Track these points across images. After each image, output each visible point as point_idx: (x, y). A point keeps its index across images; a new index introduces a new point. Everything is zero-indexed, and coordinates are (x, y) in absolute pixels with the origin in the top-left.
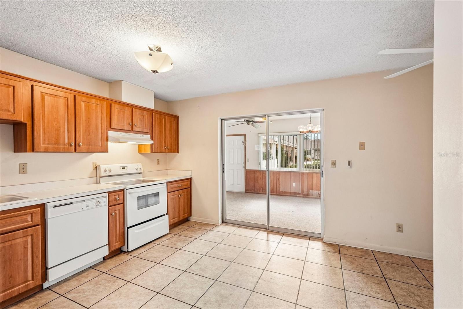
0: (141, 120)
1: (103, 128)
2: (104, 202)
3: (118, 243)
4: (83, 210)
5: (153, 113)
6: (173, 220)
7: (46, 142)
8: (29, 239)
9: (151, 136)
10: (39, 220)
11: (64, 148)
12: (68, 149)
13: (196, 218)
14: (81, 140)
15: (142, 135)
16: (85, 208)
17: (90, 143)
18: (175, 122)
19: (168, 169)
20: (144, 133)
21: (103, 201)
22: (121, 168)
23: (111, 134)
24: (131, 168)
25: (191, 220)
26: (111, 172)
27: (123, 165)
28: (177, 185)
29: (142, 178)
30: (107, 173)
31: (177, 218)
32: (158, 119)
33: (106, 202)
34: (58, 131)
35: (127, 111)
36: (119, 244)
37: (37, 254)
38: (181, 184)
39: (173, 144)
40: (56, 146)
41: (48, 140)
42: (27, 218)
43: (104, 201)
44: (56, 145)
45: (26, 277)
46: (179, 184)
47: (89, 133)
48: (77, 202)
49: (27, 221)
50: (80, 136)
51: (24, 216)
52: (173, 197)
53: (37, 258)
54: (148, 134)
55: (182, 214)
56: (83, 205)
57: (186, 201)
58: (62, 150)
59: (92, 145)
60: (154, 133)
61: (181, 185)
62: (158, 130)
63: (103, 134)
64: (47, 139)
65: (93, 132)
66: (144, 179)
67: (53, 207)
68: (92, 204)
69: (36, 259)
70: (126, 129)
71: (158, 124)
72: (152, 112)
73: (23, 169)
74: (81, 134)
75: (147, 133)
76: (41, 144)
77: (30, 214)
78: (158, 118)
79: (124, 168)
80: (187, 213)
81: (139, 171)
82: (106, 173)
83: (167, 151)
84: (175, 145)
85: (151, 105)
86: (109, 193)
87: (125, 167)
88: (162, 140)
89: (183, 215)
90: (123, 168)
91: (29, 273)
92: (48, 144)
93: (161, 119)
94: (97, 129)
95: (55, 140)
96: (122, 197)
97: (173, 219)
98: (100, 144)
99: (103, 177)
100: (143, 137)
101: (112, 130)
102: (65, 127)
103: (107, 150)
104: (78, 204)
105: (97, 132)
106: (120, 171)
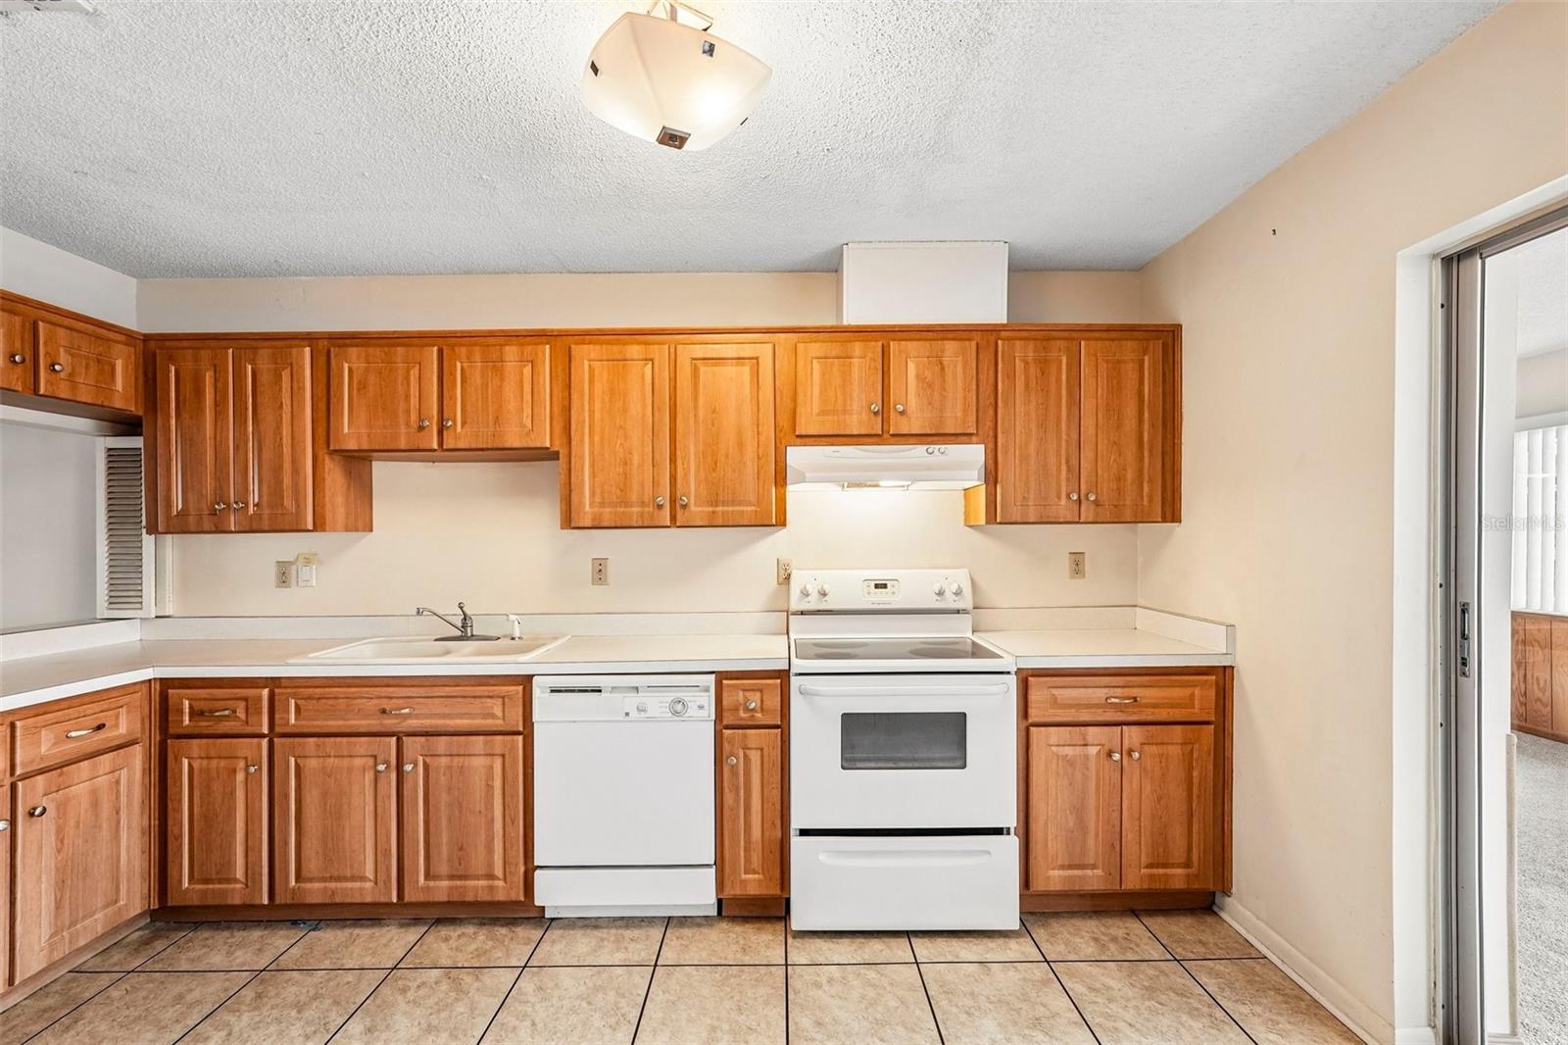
0: (930, 385)
1: (762, 438)
2: (701, 707)
3: (756, 876)
4: (627, 718)
5: (1000, 342)
6: (1061, 872)
7: (598, 499)
8: (498, 763)
9: (991, 446)
10: (518, 721)
11: (642, 514)
12: (652, 516)
13: (1254, 919)
14: (689, 488)
15: (937, 447)
16: (634, 714)
17: (717, 494)
18: (1146, 358)
19: (1141, 602)
20: (953, 438)
21: (695, 701)
22: (873, 584)
23: (797, 456)
24: (914, 586)
25: (1224, 915)
26: (826, 598)
27: (880, 575)
28: (1101, 693)
29: (969, 634)
30: (813, 602)
31: (1099, 872)
32: (1027, 363)
33: (706, 707)
34: (626, 464)
35: (862, 359)
36: (759, 880)
37: (513, 813)
38: (1135, 692)
39: (1130, 475)
40: (622, 509)
41: (602, 493)
42: (492, 707)
43: (702, 704)
44: (621, 507)
45: (490, 865)
46: (1119, 692)
47: (716, 463)
48: (614, 689)
49: (493, 716)
50: (685, 475)
51: (489, 700)
52: (1069, 751)
53: (513, 824)
54: (974, 439)
55: (1144, 860)
56: (631, 701)
57: (1177, 792)
58: (637, 522)
59: (723, 502)
60: (1003, 433)
61: (1135, 699)
62: (1027, 414)
63: (762, 462)
64: (598, 491)
65: (727, 458)
66: (978, 639)
67: (552, 691)
68: (657, 704)
69: (511, 825)
70: (856, 433)
71: (1027, 386)
72: (992, 338)
73: (600, 572)
74: (689, 467)
75: (964, 438)
76: (584, 507)
77: (499, 697)
78: (1030, 359)
79: (885, 586)
80: (1188, 865)
81: (950, 602)
82: (808, 599)
83: (1087, 511)
84: (1150, 481)
85: (989, 306)
86: (721, 677)
87: (889, 583)
88: (1052, 460)
89: (1150, 866)
90: (877, 586)
91: (496, 857)
92: (602, 504)
93: (1044, 364)
94: (740, 445)
95: (618, 491)
96: (774, 702)
97: (1070, 867)
98: (752, 498)
99: (802, 613)
100: (942, 458)
101: (799, 440)
102: (646, 450)
103: (782, 518)
104: (617, 696)
105: (742, 454)
106: (866, 595)
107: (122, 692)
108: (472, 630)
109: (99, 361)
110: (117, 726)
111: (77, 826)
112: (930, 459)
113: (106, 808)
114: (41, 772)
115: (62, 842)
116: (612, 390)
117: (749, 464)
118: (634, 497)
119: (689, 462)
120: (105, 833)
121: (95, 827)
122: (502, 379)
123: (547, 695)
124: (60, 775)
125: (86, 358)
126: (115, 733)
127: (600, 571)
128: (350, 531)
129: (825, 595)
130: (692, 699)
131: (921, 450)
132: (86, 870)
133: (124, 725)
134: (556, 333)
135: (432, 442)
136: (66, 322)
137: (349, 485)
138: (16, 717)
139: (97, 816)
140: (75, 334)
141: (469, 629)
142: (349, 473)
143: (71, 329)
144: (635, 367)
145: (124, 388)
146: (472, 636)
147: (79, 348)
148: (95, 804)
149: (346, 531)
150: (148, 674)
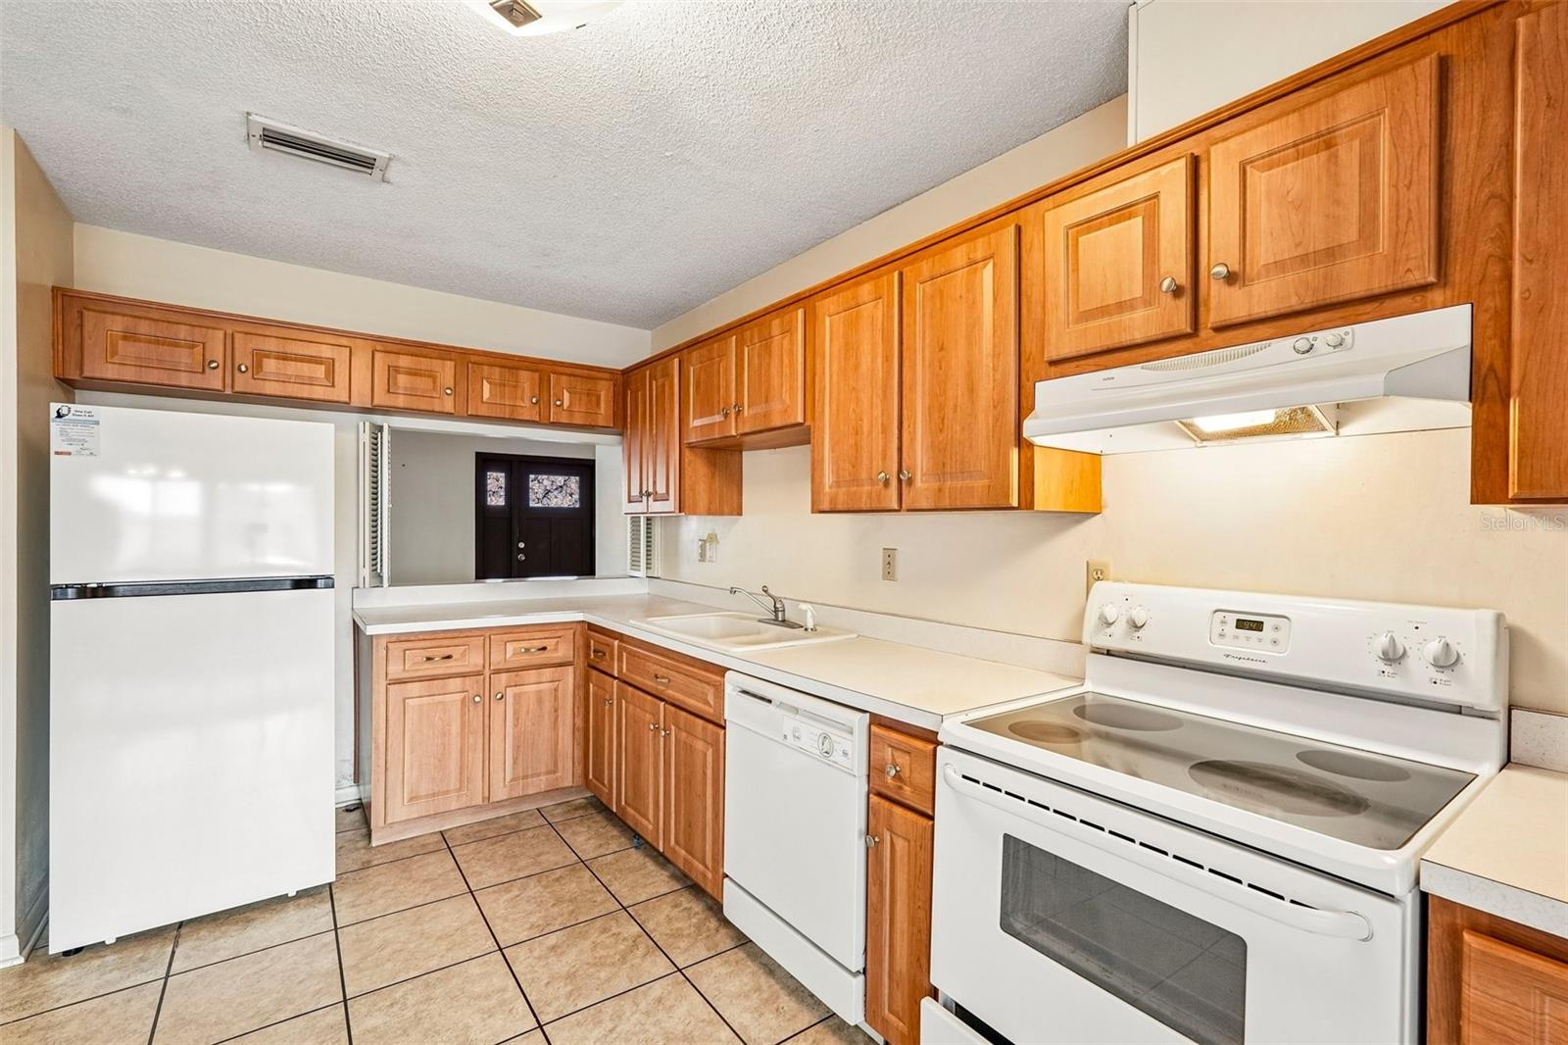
2: (845, 753)
3: (900, 1023)
4: (786, 742)
7: (833, 477)
8: (710, 752)
9: (1491, 303)
10: (720, 715)
11: (870, 495)
12: (880, 497)
14: (915, 457)
16: (790, 739)
17: (944, 463)
20: (1357, 309)
21: (840, 743)
22: (1232, 619)
24: (1326, 634)
26: (1141, 633)
27: (1251, 603)
30: (1117, 640)
33: (850, 755)
34: (859, 433)
36: (903, 1033)
40: (854, 489)
41: (839, 470)
42: (707, 693)
43: (846, 749)
44: (853, 486)
45: (704, 852)
47: (943, 419)
49: (708, 704)
50: (911, 440)
53: (716, 819)
56: (789, 722)
59: (951, 473)
63: (996, 411)
64: (835, 469)
65: (955, 411)
68: (808, 733)
73: (888, 565)
74: (915, 431)
75: (1396, 302)
76: (825, 486)
79: (1258, 626)
82: (1109, 631)
86: (876, 720)
87: (1268, 623)
90: (1241, 624)
91: (707, 846)
92: (839, 484)
94: (971, 390)
95: (851, 467)
96: (923, 777)
98: (983, 466)
99: (1109, 653)
100: (1340, 358)
101: (1053, 369)
102: (875, 413)
103: (1029, 498)
104: (780, 712)
105: (973, 403)
106: (1215, 637)
107: (560, 627)
108: (784, 615)
109: (588, 394)
110: (556, 650)
111: (528, 713)
112: (1308, 364)
113: (548, 706)
114: (508, 671)
115: (518, 720)
116: (847, 344)
117: (981, 416)
118: (864, 475)
119: (915, 423)
120: (547, 721)
121: (539, 716)
122: (770, 356)
123: (735, 693)
124: (516, 676)
125: (580, 393)
126: (555, 655)
127: (889, 563)
128: (713, 514)
129: (1137, 628)
130: (838, 740)
131: (1283, 346)
132: (533, 744)
133: (563, 651)
134: (807, 294)
135: (730, 431)
136: (569, 371)
137: (714, 474)
138: (493, 632)
139: (541, 709)
140: (572, 378)
141: (780, 614)
142: (712, 464)
143: (570, 375)
144: (866, 310)
145: (606, 411)
146: (784, 621)
147: (575, 388)
148: (540, 701)
149: (709, 514)
150: (579, 617)
